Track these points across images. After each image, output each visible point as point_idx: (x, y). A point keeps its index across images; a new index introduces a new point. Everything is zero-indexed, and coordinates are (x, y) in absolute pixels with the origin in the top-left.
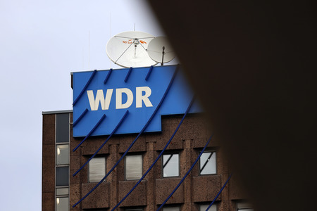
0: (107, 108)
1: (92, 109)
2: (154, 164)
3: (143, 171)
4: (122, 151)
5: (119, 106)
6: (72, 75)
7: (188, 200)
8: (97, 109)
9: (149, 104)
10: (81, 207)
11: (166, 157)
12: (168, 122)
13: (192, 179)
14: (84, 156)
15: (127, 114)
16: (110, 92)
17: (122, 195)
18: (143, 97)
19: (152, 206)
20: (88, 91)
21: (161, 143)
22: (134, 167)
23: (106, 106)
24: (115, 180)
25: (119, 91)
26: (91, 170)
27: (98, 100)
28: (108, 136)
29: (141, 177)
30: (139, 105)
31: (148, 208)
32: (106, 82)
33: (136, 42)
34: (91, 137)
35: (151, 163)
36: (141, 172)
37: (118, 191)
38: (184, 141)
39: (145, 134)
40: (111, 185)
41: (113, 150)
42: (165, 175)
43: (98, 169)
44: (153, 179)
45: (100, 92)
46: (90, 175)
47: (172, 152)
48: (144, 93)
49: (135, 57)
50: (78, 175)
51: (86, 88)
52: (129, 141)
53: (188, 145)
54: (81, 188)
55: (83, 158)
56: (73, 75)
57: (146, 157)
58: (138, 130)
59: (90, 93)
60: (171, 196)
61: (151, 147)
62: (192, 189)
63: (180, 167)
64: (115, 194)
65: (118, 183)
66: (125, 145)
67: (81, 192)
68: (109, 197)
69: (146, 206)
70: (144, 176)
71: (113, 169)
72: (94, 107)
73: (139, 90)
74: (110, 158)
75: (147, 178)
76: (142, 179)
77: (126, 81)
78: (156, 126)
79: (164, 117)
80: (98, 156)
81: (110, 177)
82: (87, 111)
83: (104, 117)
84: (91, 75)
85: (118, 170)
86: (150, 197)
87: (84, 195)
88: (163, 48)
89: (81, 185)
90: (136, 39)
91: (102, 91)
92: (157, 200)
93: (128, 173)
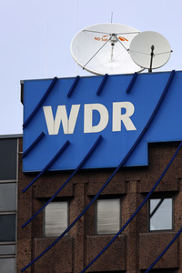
0: (71, 131)
1: (51, 132)
2: (138, 213)
3: (121, 222)
4: (92, 193)
5: (88, 128)
8: (56, 133)
9: (130, 127)
10: (32, 272)
11: (154, 203)
12: (157, 152)
14: (38, 199)
15: (100, 140)
16: (75, 108)
17: (92, 254)
18: (122, 116)
19: (134, 271)
20: (44, 108)
21: (148, 182)
22: (109, 215)
23: (69, 129)
24: (82, 233)
25: (89, 108)
26: (47, 219)
27: (59, 120)
28: (72, 171)
29: (118, 229)
30: (116, 128)
32: (70, 95)
33: (113, 38)
34: (48, 173)
35: (133, 211)
36: (118, 223)
37: (85, 250)
38: (180, 179)
39: (124, 169)
40: (76, 241)
41: (80, 191)
42: (152, 228)
43: (57, 217)
44: (136, 234)
45: (62, 109)
46: (47, 227)
47: (162, 196)
48: (124, 111)
49: (112, 61)
50: (29, 226)
51: (43, 102)
52: (102, 179)
54: (32, 245)
55: (36, 202)
56: (24, 85)
57: (126, 202)
58: (115, 162)
59: (47, 110)
60: (160, 257)
61: (133, 187)
63: (174, 217)
64: (81, 254)
65: (85, 238)
66: (96, 185)
67: (32, 251)
69: (125, 271)
70: (122, 229)
71: (78, 219)
72: (53, 129)
73: (117, 106)
74: (74, 202)
75: (126, 232)
76: (120, 233)
77: (99, 93)
78: (141, 159)
79: (152, 146)
80: (58, 199)
81: (74, 230)
82: (43, 136)
83: (68, 144)
85: (86, 219)
86: (130, 259)
87: (36, 255)
88: (153, 48)
89: (33, 241)
90: (114, 35)
91: (64, 106)
92: (140, 263)
93: (99, 224)
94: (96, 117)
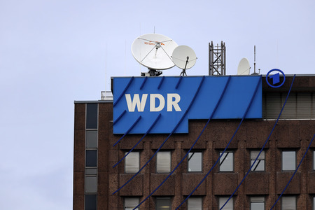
0: (142, 110)
4: (154, 148)
5: (153, 109)
6: (112, 80)
7: (209, 193)
8: (133, 111)
9: (178, 109)
10: (118, 194)
11: (190, 154)
12: (193, 125)
13: (213, 175)
14: (122, 150)
15: (159, 117)
16: (145, 96)
17: (155, 185)
18: (173, 102)
19: (179, 196)
20: (126, 95)
21: (188, 143)
22: (164, 161)
23: (141, 109)
24: (148, 172)
25: (153, 96)
26: (127, 162)
27: (135, 103)
28: (144, 134)
30: (169, 109)
31: (175, 197)
32: (142, 88)
33: (158, 45)
34: (129, 135)
35: (179, 160)
37: (150, 182)
38: (207, 142)
39: (174, 135)
40: (145, 177)
41: (147, 146)
42: (190, 170)
43: (133, 162)
44: (180, 173)
45: (136, 96)
46: (126, 167)
47: (194, 151)
48: (174, 99)
49: (155, 58)
50: (117, 167)
51: (125, 92)
52: (161, 140)
53: (210, 145)
54: (118, 178)
55: (121, 152)
57: (174, 154)
58: (169, 130)
59: (128, 96)
60: (196, 189)
61: (179, 145)
62: (213, 184)
63: (203, 164)
64: (148, 185)
65: (150, 175)
66: (158, 143)
67: (118, 181)
68: (143, 187)
69: (174, 196)
71: (147, 164)
72: (131, 109)
73: (170, 96)
74: (143, 153)
76: (171, 173)
77: (159, 88)
78: (184, 129)
79: (190, 121)
80: (134, 151)
81: (144, 170)
82: (125, 112)
83: (140, 118)
84: (129, 80)
85: (150, 164)
86: (177, 189)
87: (121, 184)
88: (188, 58)
89: (119, 175)
90: (158, 43)
91: (138, 95)
92: (183, 192)
93: (158, 166)
94: (157, 102)
